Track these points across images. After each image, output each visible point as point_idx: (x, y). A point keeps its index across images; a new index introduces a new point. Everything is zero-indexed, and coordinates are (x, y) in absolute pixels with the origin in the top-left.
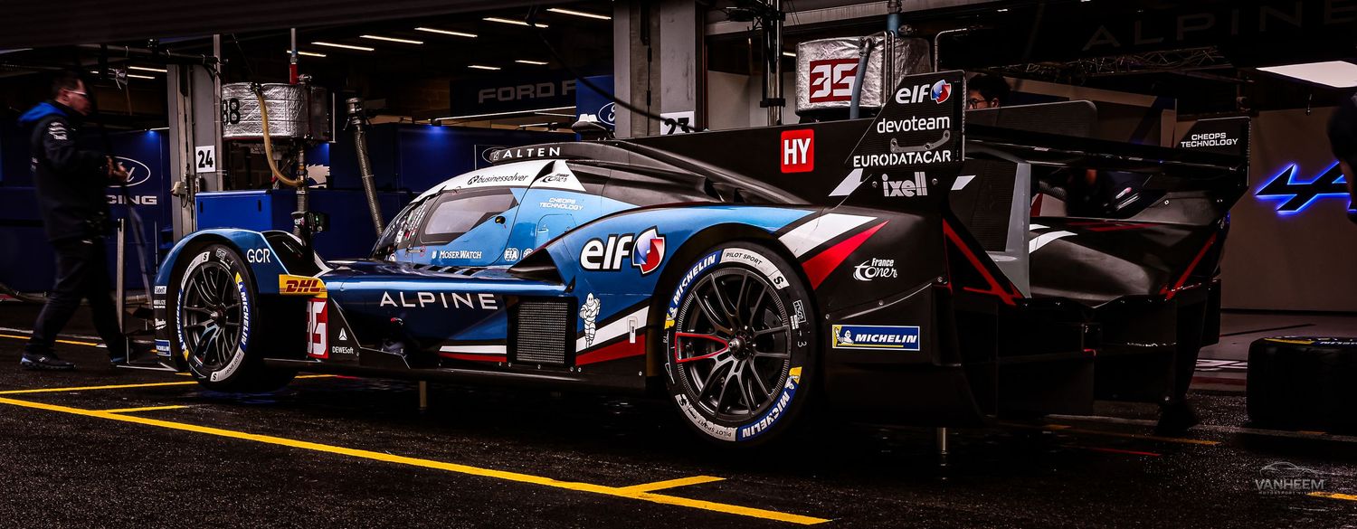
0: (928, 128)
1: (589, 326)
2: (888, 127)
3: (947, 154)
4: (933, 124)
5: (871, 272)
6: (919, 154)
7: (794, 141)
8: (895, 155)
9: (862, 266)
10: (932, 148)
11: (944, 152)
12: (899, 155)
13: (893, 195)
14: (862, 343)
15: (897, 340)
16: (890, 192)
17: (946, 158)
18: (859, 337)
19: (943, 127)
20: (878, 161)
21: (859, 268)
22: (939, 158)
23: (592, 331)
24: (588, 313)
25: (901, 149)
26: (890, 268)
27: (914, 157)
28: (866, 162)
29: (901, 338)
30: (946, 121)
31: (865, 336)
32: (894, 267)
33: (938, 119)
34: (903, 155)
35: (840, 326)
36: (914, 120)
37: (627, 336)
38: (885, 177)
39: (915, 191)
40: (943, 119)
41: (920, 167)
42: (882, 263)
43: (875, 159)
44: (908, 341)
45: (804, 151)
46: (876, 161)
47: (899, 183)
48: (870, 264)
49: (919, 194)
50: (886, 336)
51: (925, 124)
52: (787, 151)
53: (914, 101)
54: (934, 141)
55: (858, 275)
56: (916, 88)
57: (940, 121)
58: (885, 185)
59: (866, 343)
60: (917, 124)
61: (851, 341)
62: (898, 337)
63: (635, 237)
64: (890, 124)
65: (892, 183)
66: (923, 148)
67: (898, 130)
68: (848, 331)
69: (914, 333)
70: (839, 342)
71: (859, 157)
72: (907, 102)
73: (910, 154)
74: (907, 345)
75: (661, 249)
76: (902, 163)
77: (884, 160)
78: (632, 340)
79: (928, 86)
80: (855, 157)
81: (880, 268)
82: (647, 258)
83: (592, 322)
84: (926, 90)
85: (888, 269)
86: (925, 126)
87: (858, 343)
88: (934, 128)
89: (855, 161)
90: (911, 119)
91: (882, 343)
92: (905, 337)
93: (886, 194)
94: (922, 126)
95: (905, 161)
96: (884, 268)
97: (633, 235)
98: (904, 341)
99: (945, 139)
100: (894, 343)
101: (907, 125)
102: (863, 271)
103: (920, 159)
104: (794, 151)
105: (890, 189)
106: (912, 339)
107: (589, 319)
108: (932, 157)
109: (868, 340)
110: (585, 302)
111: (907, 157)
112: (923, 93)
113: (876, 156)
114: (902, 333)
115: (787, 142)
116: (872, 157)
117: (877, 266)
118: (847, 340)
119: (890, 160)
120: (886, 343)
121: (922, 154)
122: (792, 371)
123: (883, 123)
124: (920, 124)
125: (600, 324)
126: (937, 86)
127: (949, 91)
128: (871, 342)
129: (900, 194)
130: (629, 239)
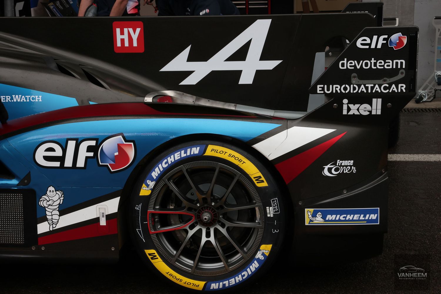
0: (386, 67)
1: (52, 213)
2: (349, 65)
3: (403, 87)
4: (390, 64)
5: (336, 170)
6: (377, 86)
7: (126, 30)
8: (355, 86)
9: (329, 166)
10: (389, 82)
11: (400, 85)
12: (359, 86)
13: (351, 113)
14: (332, 221)
15: (362, 218)
16: (348, 112)
17: (401, 90)
18: (329, 217)
19: (399, 67)
20: (340, 90)
21: (326, 167)
22: (395, 89)
23: (56, 217)
24: (50, 202)
25: (361, 82)
26: (351, 166)
27: (372, 88)
28: (328, 90)
29: (365, 216)
30: (402, 63)
31: (334, 216)
32: (354, 165)
33: (395, 61)
34: (362, 86)
35: (312, 210)
36: (373, 61)
37: (97, 220)
38: (345, 101)
39: (370, 112)
40: (399, 61)
41: (377, 95)
42: (345, 163)
43: (337, 88)
44: (370, 218)
45: (135, 37)
46: (338, 89)
47: (357, 106)
48: (335, 164)
49: (374, 113)
50: (352, 216)
51: (383, 64)
52: (119, 37)
53: (373, 46)
54: (391, 76)
55: (326, 172)
56: (375, 37)
57: (397, 63)
58: (345, 107)
59: (335, 220)
60: (375, 64)
61: (322, 220)
62: (362, 216)
63: (100, 141)
64: (351, 63)
65: (351, 106)
66: (380, 82)
67: (358, 67)
68: (320, 213)
69: (375, 212)
70: (311, 221)
71: (322, 86)
72: (367, 47)
73: (370, 86)
74: (369, 221)
75: (131, 153)
76: (362, 92)
77: (345, 89)
78: (103, 222)
79: (386, 36)
80: (318, 86)
81: (343, 166)
82: (116, 159)
83: (54, 210)
84: (384, 39)
85: (349, 167)
86: (383, 66)
87: (329, 221)
88: (391, 67)
89: (319, 89)
90: (370, 60)
91: (349, 220)
92: (368, 216)
93: (345, 112)
94: (380, 66)
95: (364, 90)
96: (346, 166)
97: (96, 139)
98: (367, 218)
99: (400, 76)
100: (359, 220)
101: (366, 64)
102: (330, 170)
103: (378, 90)
104: (126, 37)
105: (349, 109)
106: (373, 217)
107: (50, 207)
108: (389, 88)
109: (337, 219)
110: (45, 194)
111: (367, 88)
112: (381, 41)
113: (339, 86)
114: (365, 213)
115: (118, 30)
116: (335, 86)
117: (341, 166)
118: (319, 220)
119: (350, 89)
120: (353, 220)
121: (380, 86)
122: (263, 247)
123: (345, 62)
124: (378, 64)
125: (63, 211)
126: (395, 37)
127: (405, 41)
128: (339, 220)
129: (357, 113)
130: (93, 143)
